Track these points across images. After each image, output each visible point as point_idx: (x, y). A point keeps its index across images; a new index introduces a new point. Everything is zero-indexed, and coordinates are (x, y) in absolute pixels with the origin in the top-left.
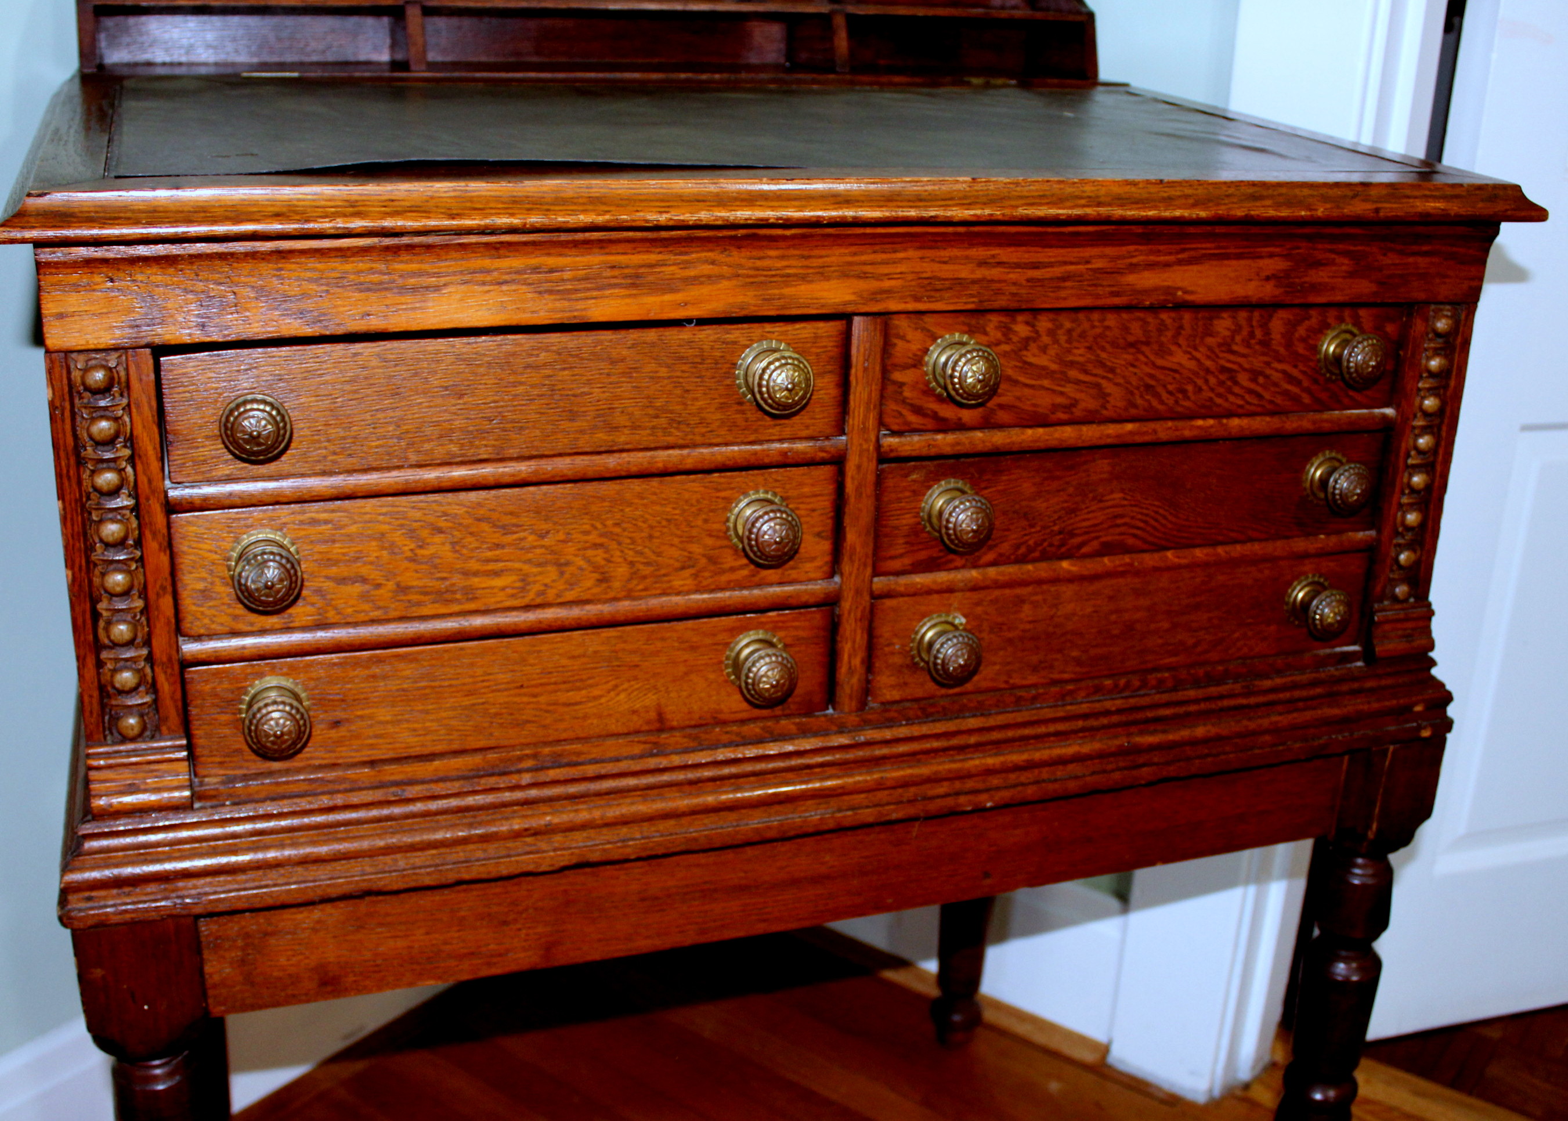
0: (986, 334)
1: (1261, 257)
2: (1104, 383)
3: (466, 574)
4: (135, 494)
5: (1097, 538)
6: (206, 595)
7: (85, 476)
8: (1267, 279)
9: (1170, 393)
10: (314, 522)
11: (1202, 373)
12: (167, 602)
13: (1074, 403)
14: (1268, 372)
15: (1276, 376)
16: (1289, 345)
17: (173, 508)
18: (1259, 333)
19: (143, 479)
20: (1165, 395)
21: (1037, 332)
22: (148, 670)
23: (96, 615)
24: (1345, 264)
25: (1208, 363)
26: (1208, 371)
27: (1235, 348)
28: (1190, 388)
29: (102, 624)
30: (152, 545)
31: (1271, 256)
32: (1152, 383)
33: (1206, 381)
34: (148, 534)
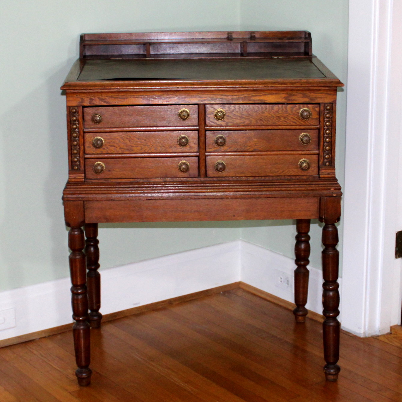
0: (225, 109)
1: (281, 94)
2: (251, 118)
3: (131, 146)
4: (78, 129)
5: (252, 148)
6: (89, 147)
7: (71, 126)
8: (283, 98)
9: (266, 121)
10: (107, 136)
11: (272, 117)
12: (82, 147)
13: (245, 122)
14: (288, 117)
15: (290, 118)
16: (292, 112)
17: (84, 132)
18: (284, 109)
19: (80, 127)
20: (265, 121)
21: (236, 109)
22: (79, 159)
23: (71, 149)
24: (301, 95)
25: (274, 115)
26: (273, 117)
27: (279, 112)
28: (270, 120)
29: (72, 150)
30: (81, 138)
31: (283, 94)
32: (261, 119)
33: (274, 119)
34: (80, 135)
